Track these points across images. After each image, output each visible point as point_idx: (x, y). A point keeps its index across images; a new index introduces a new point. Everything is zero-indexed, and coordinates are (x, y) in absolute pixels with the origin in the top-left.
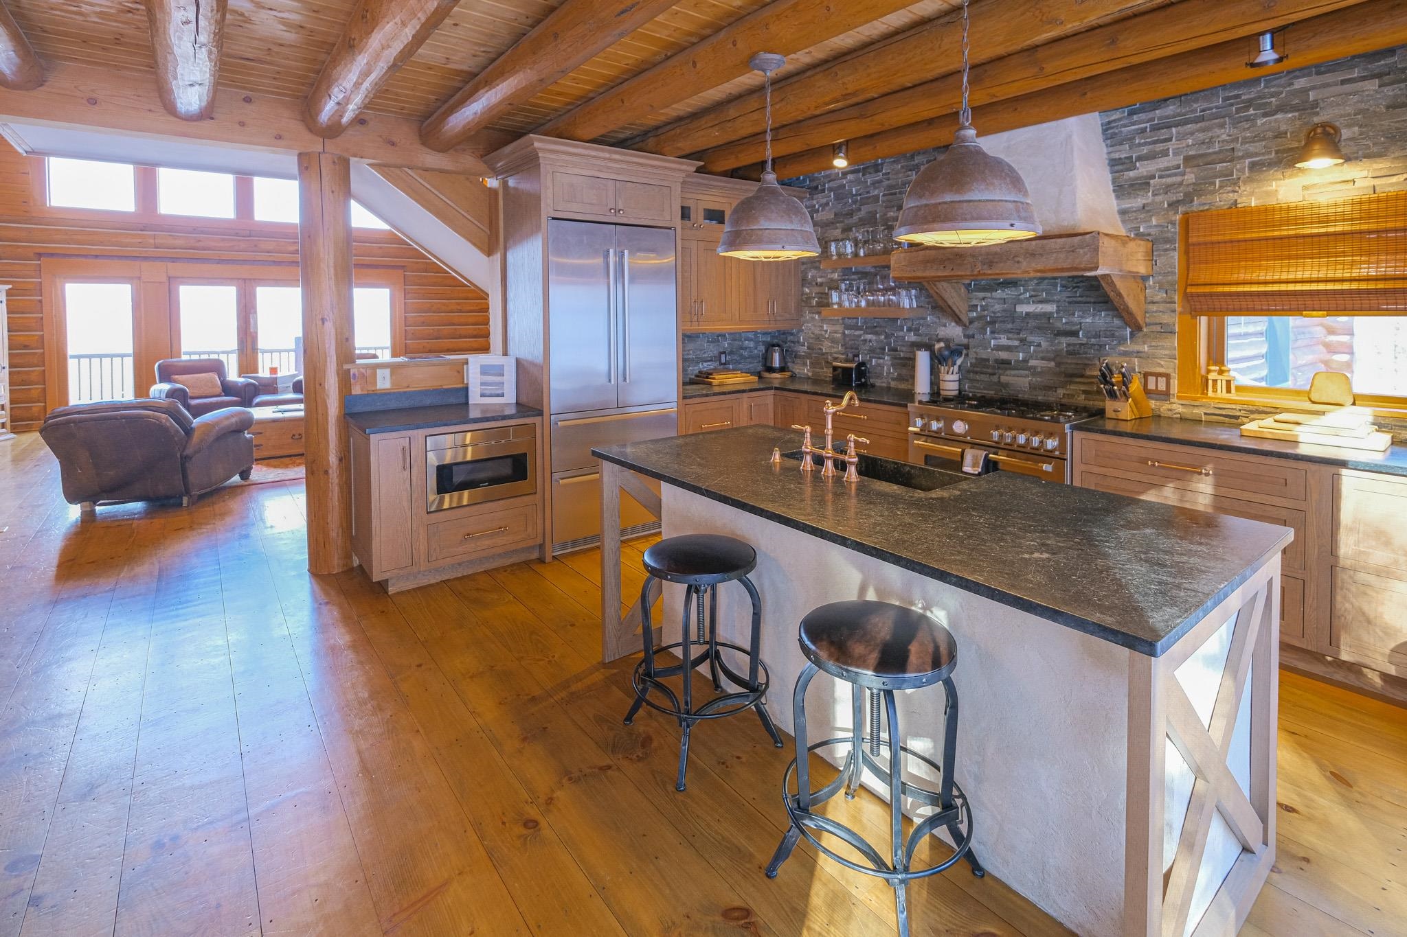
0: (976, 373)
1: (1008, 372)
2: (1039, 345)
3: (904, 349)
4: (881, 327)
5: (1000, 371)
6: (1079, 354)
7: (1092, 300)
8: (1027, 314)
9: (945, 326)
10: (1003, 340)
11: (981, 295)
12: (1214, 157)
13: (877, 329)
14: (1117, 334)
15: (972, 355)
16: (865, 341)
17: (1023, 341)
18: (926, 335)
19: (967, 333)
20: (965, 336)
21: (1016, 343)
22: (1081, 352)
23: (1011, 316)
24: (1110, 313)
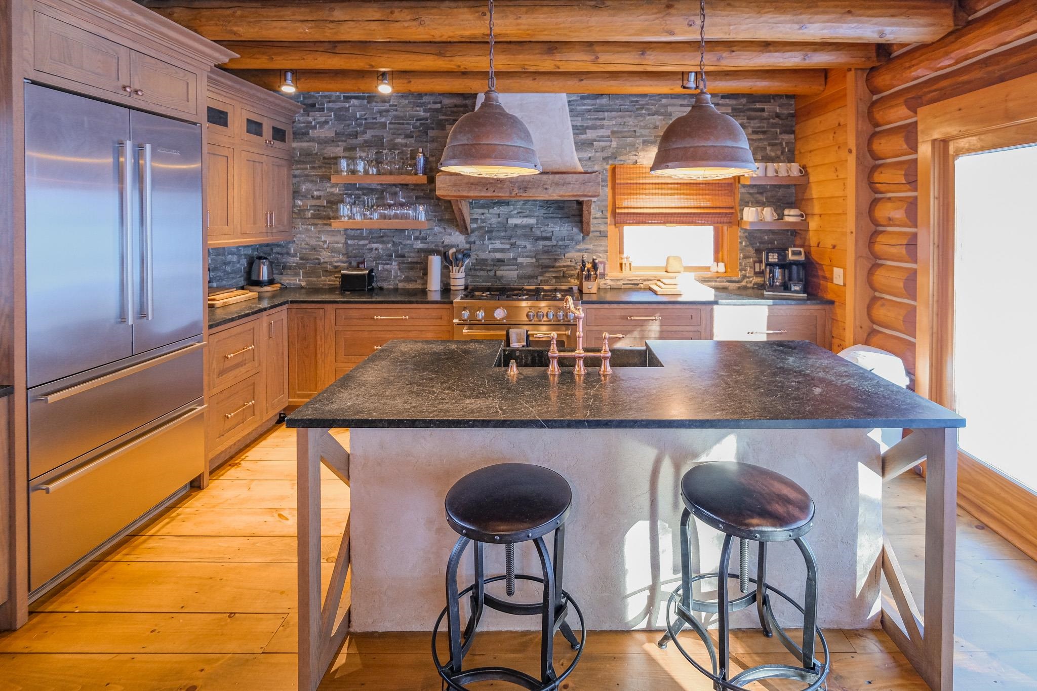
0: (475, 270)
1: (502, 268)
2: (525, 247)
3: (412, 255)
4: (388, 236)
5: (495, 268)
6: (551, 252)
7: (560, 216)
8: (516, 225)
9: (450, 235)
10: (498, 245)
11: (481, 211)
12: (626, 134)
13: (384, 239)
14: (575, 238)
15: (473, 256)
16: (371, 249)
17: (513, 245)
18: (432, 243)
19: (470, 240)
20: (467, 242)
21: (508, 246)
22: (553, 251)
23: (504, 226)
24: (570, 224)
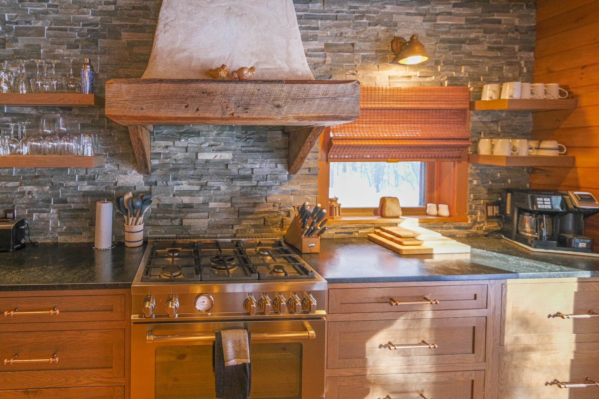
0: (156, 218)
1: (189, 215)
2: (219, 189)
3: (76, 199)
4: (44, 176)
5: (181, 215)
6: (250, 194)
7: (261, 149)
8: (207, 161)
9: (125, 173)
10: (185, 186)
11: (164, 143)
12: (343, 47)
13: (40, 179)
14: (280, 177)
15: (155, 202)
16: (23, 193)
17: (204, 186)
18: (103, 184)
19: (150, 180)
20: (147, 183)
21: (197, 188)
22: (253, 192)
23: (193, 162)
24: (274, 160)
